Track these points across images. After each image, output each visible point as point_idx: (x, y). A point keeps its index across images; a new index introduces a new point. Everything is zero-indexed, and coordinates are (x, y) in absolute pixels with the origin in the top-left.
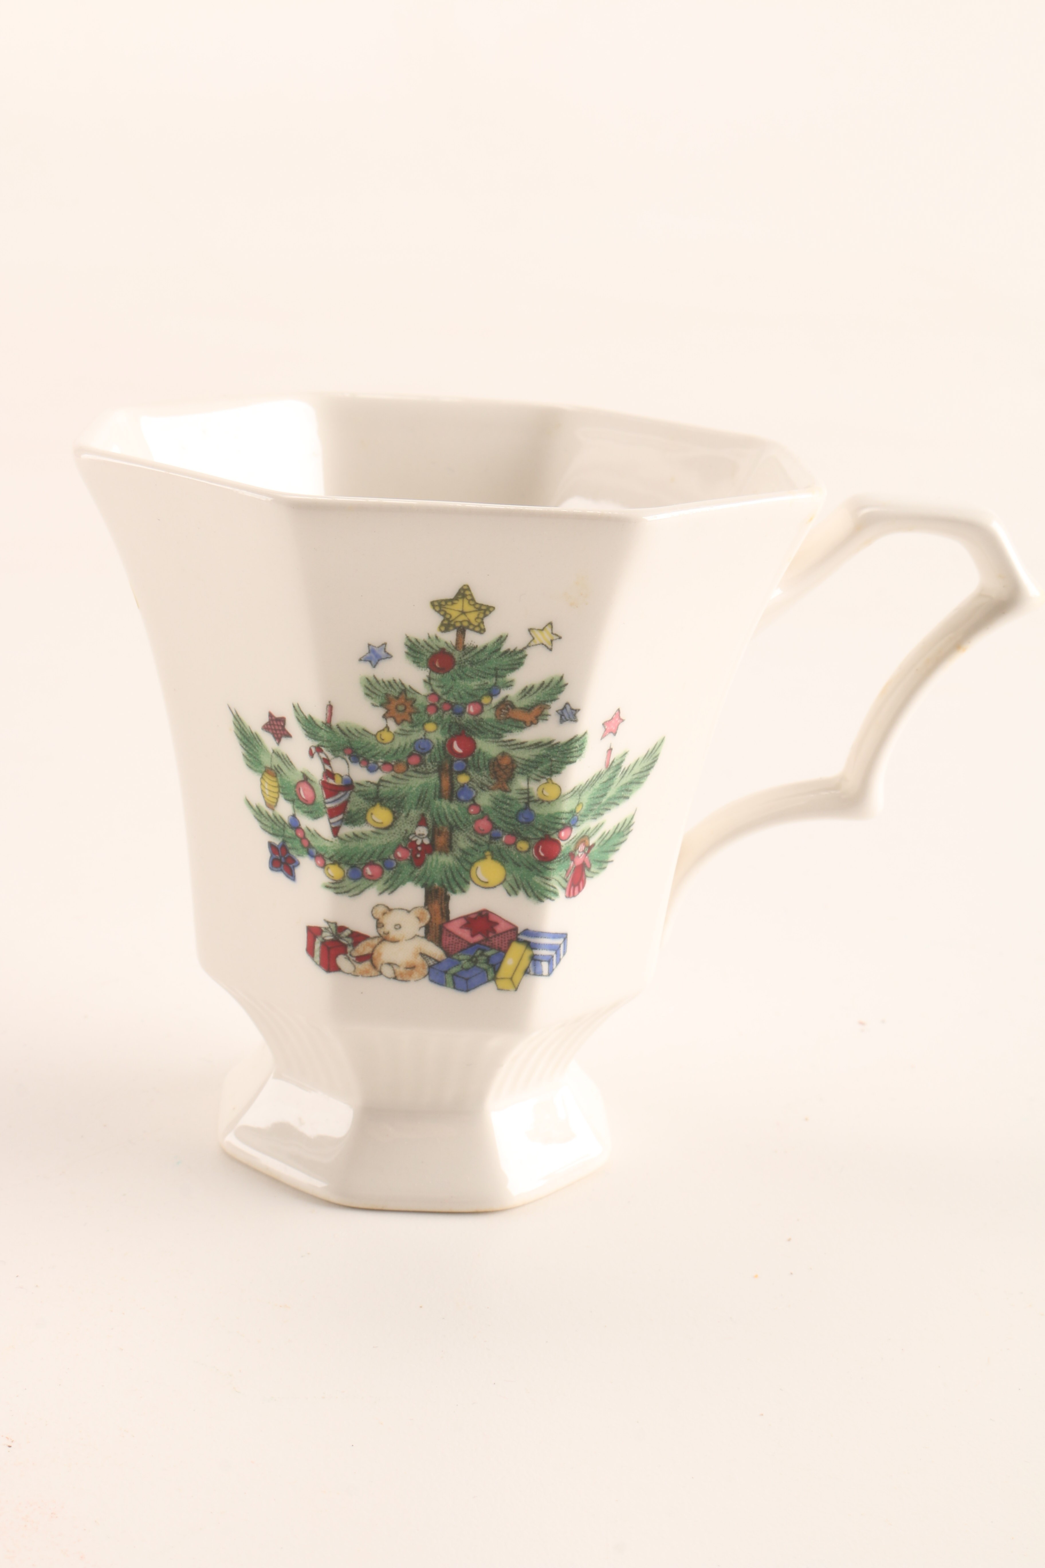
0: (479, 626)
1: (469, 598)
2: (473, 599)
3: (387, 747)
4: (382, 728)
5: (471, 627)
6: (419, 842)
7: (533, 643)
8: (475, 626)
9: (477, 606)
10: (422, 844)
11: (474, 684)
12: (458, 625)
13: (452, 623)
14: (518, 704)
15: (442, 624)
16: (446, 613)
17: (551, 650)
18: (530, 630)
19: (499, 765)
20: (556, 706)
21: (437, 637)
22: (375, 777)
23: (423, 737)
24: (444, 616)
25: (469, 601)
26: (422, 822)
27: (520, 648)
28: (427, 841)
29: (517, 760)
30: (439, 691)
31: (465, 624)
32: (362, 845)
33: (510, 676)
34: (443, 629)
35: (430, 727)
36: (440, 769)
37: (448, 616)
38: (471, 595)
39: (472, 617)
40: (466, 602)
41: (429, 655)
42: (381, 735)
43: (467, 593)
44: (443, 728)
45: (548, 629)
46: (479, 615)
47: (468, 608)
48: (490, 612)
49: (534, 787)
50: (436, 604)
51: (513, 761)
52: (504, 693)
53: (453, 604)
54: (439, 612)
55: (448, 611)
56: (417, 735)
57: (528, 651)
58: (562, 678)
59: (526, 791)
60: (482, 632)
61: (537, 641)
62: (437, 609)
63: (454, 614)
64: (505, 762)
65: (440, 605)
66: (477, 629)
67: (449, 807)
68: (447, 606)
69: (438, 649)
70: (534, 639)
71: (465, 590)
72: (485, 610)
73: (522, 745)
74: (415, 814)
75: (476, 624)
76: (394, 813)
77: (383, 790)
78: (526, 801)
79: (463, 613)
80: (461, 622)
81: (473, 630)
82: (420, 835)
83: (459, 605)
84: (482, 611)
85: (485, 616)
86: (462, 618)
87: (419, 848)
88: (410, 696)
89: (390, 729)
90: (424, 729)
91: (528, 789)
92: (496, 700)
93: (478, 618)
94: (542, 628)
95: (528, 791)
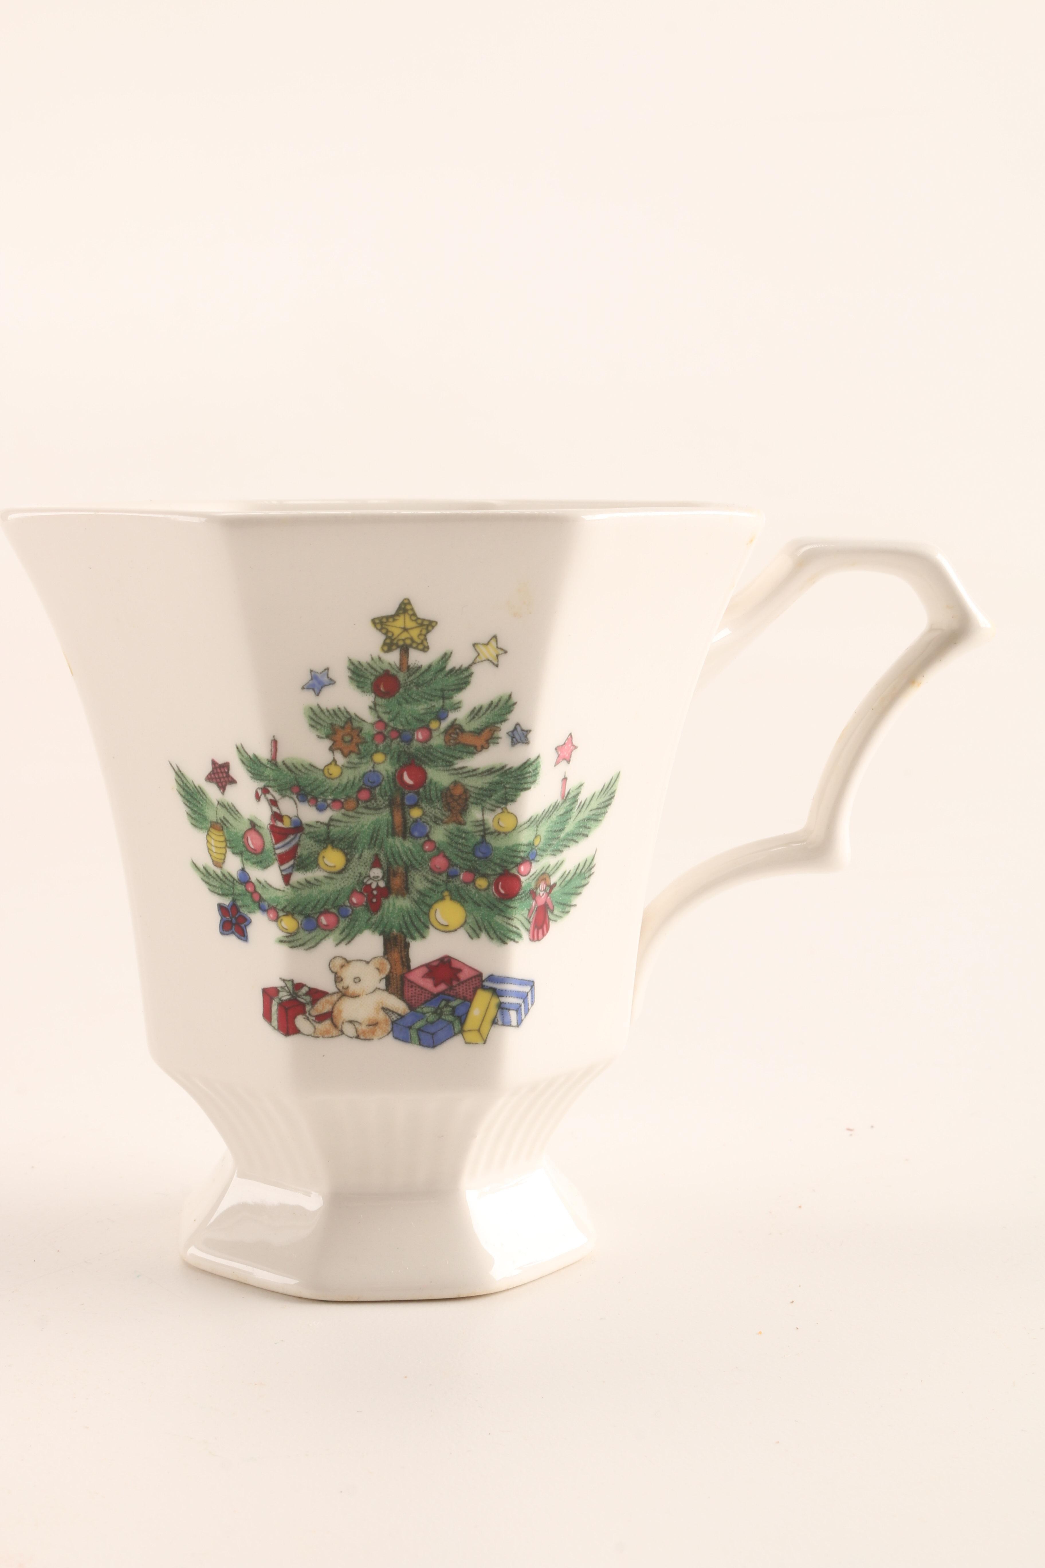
0: (422, 643)
1: (410, 612)
2: (414, 614)
3: (335, 783)
4: (329, 762)
5: (414, 645)
6: (374, 886)
7: (478, 660)
8: (418, 644)
9: (419, 621)
10: (378, 888)
11: (421, 708)
12: (401, 643)
13: (395, 642)
14: (467, 728)
15: (385, 644)
16: (388, 631)
17: (497, 666)
18: (474, 645)
19: (452, 796)
20: (506, 727)
21: (380, 658)
22: (325, 816)
23: (372, 770)
24: (386, 634)
25: (411, 616)
26: (376, 863)
27: (465, 665)
28: (382, 884)
29: (470, 789)
30: (385, 718)
31: (408, 642)
32: (315, 892)
33: (458, 697)
34: (386, 648)
35: (379, 757)
36: (392, 804)
37: (390, 635)
38: (412, 609)
39: (415, 633)
40: (407, 617)
41: (373, 678)
42: (328, 770)
43: (408, 607)
44: (391, 758)
45: (493, 643)
46: (421, 631)
47: (410, 624)
48: (433, 627)
49: (489, 817)
50: (377, 621)
51: (466, 791)
52: (452, 716)
53: (394, 620)
54: (380, 630)
55: (390, 629)
56: (365, 768)
57: (474, 669)
58: (510, 696)
59: (481, 823)
60: (426, 650)
61: (482, 657)
62: (379, 626)
63: (397, 632)
64: (458, 792)
65: (381, 623)
66: (421, 647)
67: (403, 845)
68: (388, 624)
69: (382, 672)
70: (479, 655)
71: (406, 604)
72: (428, 626)
73: (474, 773)
74: (368, 855)
75: (419, 641)
76: (346, 854)
77: (334, 830)
78: (482, 833)
79: (405, 630)
80: (404, 640)
81: (416, 648)
82: (374, 877)
83: (400, 622)
84: (425, 627)
85: (428, 632)
86: (405, 635)
87: (375, 892)
88: (356, 724)
89: (338, 763)
90: (372, 760)
91: (483, 820)
92: (445, 724)
93: (420, 634)
94: (486, 642)
95: (483, 823)
